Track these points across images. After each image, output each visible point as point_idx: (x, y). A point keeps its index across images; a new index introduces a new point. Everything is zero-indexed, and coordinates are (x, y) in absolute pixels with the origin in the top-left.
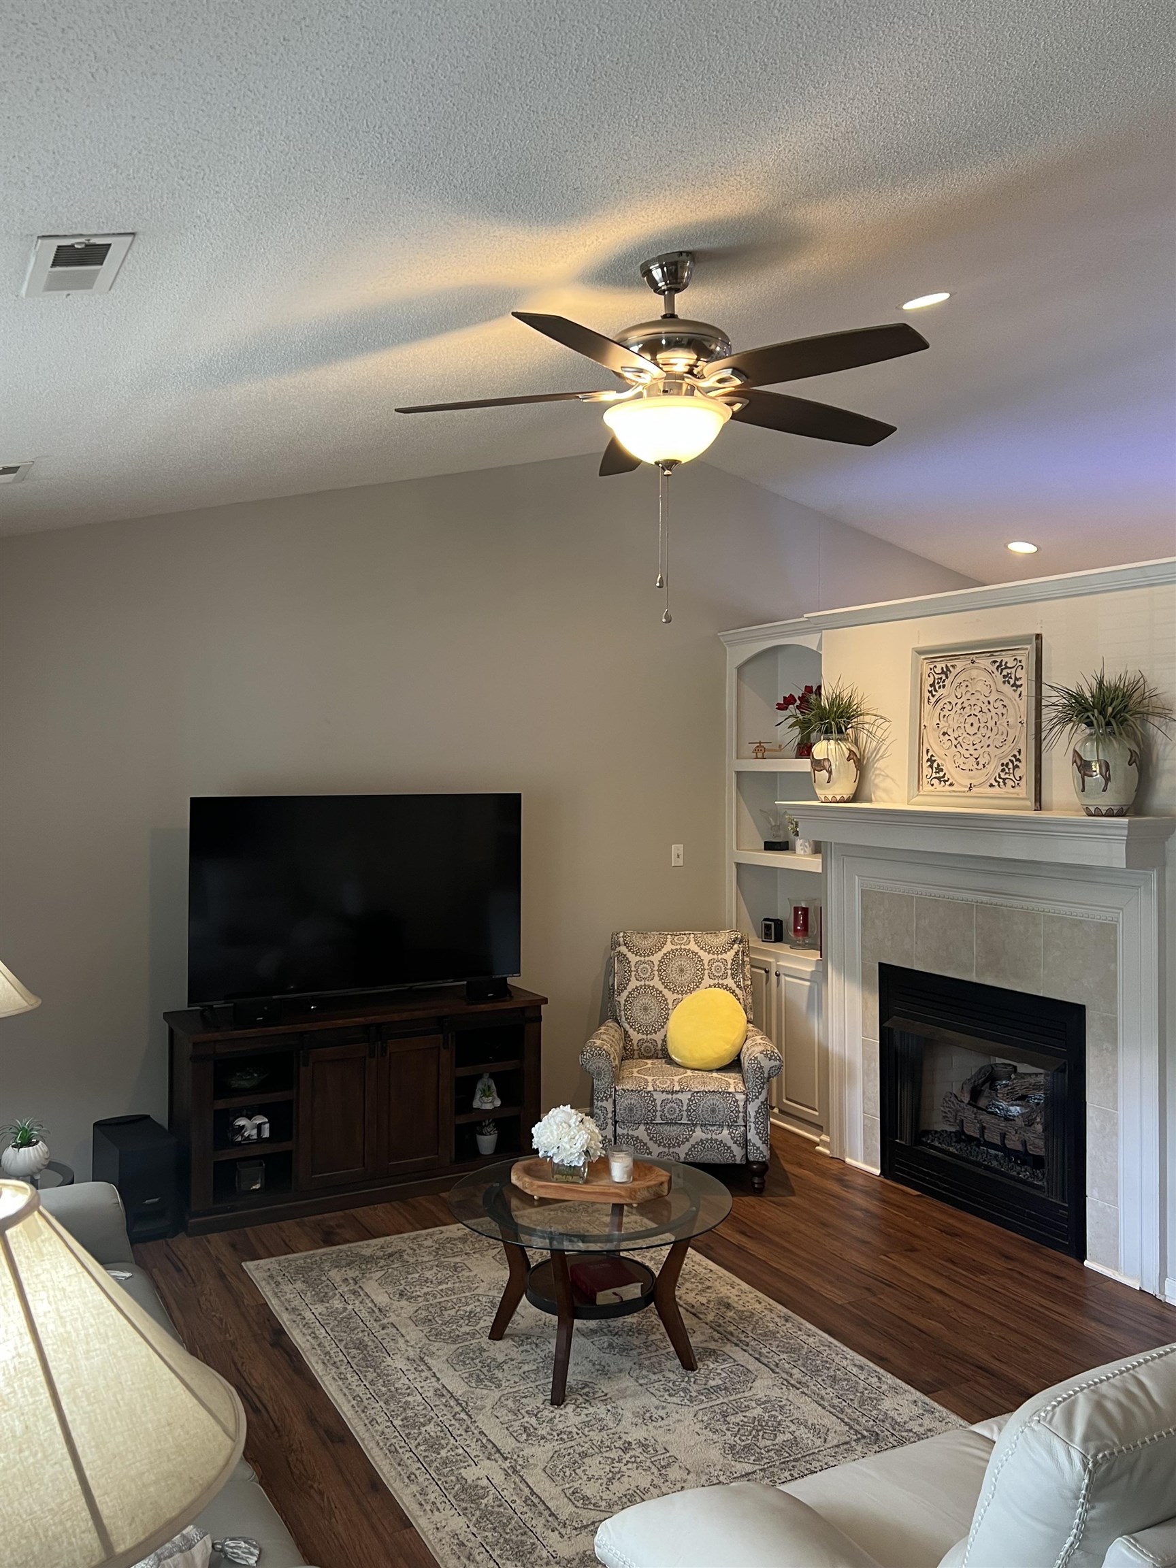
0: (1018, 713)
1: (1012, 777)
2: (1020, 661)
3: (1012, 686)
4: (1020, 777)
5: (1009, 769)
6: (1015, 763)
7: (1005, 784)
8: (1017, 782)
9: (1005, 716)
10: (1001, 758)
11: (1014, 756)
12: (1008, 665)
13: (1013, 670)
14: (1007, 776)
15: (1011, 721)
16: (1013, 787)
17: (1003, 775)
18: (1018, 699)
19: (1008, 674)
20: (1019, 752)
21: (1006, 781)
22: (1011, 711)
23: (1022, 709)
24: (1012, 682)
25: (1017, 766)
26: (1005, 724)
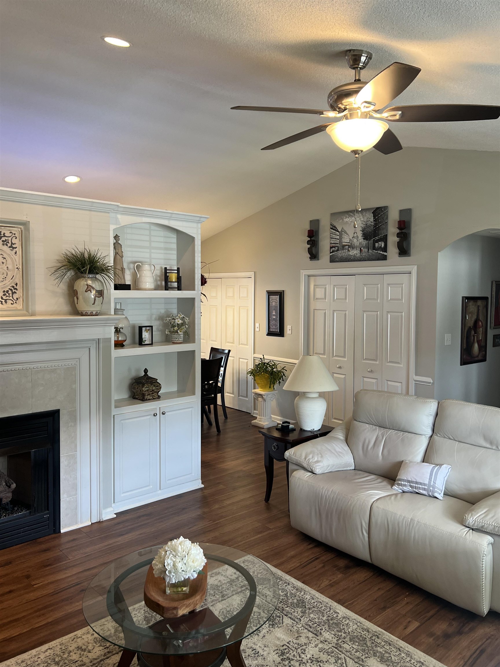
0: (15, 262)
1: (11, 298)
2: (14, 234)
3: (10, 247)
4: (17, 298)
5: (9, 294)
6: (14, 291)
7: (6, 302)
8: (15, 301)
9: (5, 264)
10: (2, 288)
11: (13, 287)
12: (6, 235)
13: (10, 239)
14: (8, 298)
15: (10, 267)
16: (12, 304)
17: (4, 297)
18: (14, 255)
19: (6, 240)
20: (16, 284)
21: (7, 301)
22: (9, 261)
23: (17, 261)
24: (9, 245)
25: (15, 293)
26: (6, 268)
